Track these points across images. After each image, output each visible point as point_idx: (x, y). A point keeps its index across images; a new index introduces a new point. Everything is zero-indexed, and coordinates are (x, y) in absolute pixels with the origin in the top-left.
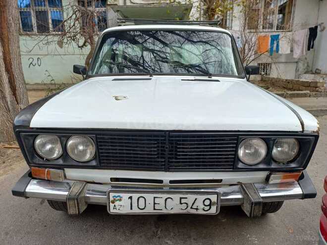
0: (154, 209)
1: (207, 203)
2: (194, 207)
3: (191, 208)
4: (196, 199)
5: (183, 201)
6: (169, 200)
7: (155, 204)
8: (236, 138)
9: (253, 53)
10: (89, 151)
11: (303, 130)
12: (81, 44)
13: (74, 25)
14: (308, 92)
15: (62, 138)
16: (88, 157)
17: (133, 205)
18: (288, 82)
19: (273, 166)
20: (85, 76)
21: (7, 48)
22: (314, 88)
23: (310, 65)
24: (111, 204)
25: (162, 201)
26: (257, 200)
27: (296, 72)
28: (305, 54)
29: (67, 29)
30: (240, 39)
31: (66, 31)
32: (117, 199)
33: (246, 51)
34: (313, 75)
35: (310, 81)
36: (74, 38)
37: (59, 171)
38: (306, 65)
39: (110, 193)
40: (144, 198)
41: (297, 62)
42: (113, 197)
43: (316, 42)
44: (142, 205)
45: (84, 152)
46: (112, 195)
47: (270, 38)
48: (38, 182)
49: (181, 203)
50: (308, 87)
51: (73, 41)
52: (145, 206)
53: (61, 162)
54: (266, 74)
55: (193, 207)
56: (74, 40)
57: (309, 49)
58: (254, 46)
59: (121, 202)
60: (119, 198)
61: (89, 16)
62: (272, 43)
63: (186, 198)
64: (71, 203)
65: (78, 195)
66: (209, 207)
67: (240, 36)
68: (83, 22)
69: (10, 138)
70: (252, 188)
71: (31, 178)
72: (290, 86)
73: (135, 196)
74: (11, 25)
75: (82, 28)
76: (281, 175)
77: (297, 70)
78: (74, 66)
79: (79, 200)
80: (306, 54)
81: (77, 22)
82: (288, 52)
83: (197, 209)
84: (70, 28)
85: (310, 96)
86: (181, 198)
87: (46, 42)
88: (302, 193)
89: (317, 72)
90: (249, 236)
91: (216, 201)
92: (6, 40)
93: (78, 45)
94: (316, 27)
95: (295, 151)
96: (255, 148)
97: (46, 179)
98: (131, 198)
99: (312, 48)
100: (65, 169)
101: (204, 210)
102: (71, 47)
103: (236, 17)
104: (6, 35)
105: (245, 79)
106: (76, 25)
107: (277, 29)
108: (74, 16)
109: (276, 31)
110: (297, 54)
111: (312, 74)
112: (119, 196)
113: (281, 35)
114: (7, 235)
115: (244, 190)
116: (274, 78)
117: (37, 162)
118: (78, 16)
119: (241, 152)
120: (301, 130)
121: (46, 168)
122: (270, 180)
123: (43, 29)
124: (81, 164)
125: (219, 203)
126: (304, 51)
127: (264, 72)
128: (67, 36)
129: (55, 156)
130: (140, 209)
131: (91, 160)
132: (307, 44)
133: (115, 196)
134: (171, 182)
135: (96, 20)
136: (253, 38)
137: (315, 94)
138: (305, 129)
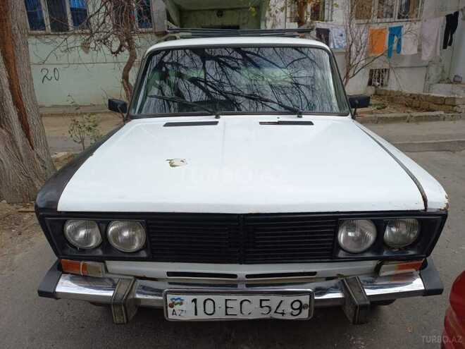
0: (227, 314)
1: (297, 305)
2: (280, 310)
3: (275, 312)
4: (281, 301)
5: (264, 304)
6: (245, 303)
7: (227, 307)
8: (335, 220)
9: (363, 57)
10: (137, 238)
11: (426, 209)
12: (115, 48)
13: (104, 22)
14: (442, 113)
15: (101, 224)
16: (136, 246)
17: (198, 309)
18: (413, 97)
19: (385, 254)
20: (125, 115)
21: (13, 71)
22: (451, 107)
23: (447, 69)
24: (169, 308)
25: (236, 305)
26: (363, 303)
27: (426, 81)
28: (438, 54)
29: (94, 27)
30: (344, 37)
31: (93, 31)
32: (177, 302)
33: (354, 54)
34: (451, 85)
35: (445, 96)
36: (105, 41)
37: (98, 264)
38: (440, 70)
39: (168, 295)
40: (212, 300)
41: (427, 67)
42: (172, 300)
43: (456, 35)
44: (210, 310)
45: (131, 240)
46: (170, 297)
47: (388, 32)
48: (71, 278)
49: (262, 307)
50: (441, 105)
51: (103, 46)
52: (214, 311)
53: (100, 252)
54: (382, 84)
55: (278, 311)
56: (105, 44)
57: (445, 47)
58: (364, 47)
59: (183, 306)
60: (179, 301)
61: (125, 9)
62: (391, 42)
63: (268, 300)
64: (117, 310)
65: (125, 300)
66: (298, 311)
67: (344, 34)
68: (117, 18)
69: (25, 197)
70: (356, 284)
71: (61, 273)
72: (416, 103)
73: (201, 298)
74: (17, 37)
75: (116, 26)
76: (394, 265)
77: (427, 78)
78: (110, 101)
79: (127, 305)
80: (441, 54)
81: (108, 17)
82: (415, 51)
83: (283, 314)
84: (99, 27)
85: (444, 119)
86: (261, 301)
87: (65, 48)
88: (423, 288)
89: (456, 81)
90: (352, 338)
91: (308, 304)
92: (11, 61)
93: (111, 50)
94: (457, 14)
95: (416, 232)
96: (361, 230)
97: (82, 274)
98: (195, 301)
99: (450, 44)
100: (107, 262)
101: (292, 314)
102: (100, 55)
103: (337, 6)
104: (11, 52)
105: (350, 116)
106: (107, 22)
107: (399, 18)
108: (104, 9)
109: (397, 20)
110: (427, 55)
111: (448, 83)
112: (179, 299)
113: (406, 27)
114: (32, 341)
115: (346, 287)
116: (393, 92)
117: (69, 254)
118: (109, 8)
119: (341, 236)
120: (423, 208)
121: (81, 260)
122: (381, 271)
123: (59, 27)
124: (127, 256)
125: (312, 306)
126: (438, 51)
127: (378, 82)
128: (95, 37)
129: (92, 244)
130: (207, 314)
131: (141, 250)
132: (443, 40)
133: (174, 299)
134: (248, 276)
135: (136, 13)
136: (364, 35)
137: (452, 116)
138: (429, 206)
